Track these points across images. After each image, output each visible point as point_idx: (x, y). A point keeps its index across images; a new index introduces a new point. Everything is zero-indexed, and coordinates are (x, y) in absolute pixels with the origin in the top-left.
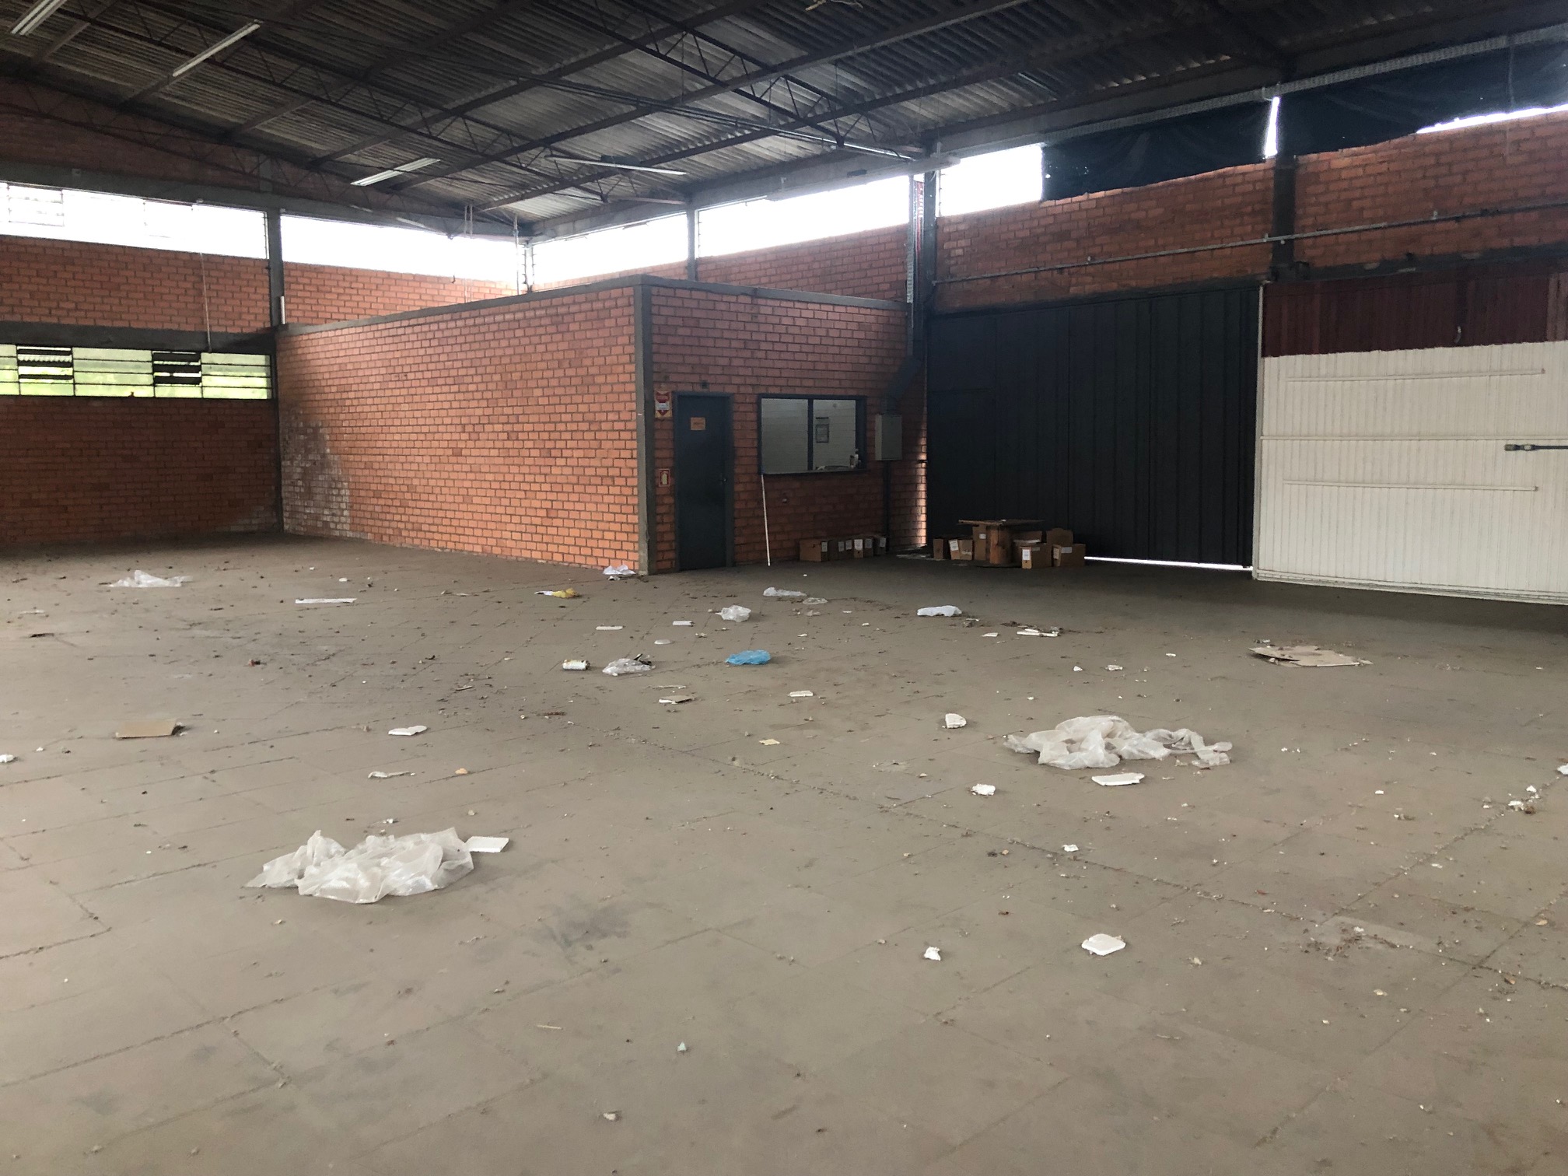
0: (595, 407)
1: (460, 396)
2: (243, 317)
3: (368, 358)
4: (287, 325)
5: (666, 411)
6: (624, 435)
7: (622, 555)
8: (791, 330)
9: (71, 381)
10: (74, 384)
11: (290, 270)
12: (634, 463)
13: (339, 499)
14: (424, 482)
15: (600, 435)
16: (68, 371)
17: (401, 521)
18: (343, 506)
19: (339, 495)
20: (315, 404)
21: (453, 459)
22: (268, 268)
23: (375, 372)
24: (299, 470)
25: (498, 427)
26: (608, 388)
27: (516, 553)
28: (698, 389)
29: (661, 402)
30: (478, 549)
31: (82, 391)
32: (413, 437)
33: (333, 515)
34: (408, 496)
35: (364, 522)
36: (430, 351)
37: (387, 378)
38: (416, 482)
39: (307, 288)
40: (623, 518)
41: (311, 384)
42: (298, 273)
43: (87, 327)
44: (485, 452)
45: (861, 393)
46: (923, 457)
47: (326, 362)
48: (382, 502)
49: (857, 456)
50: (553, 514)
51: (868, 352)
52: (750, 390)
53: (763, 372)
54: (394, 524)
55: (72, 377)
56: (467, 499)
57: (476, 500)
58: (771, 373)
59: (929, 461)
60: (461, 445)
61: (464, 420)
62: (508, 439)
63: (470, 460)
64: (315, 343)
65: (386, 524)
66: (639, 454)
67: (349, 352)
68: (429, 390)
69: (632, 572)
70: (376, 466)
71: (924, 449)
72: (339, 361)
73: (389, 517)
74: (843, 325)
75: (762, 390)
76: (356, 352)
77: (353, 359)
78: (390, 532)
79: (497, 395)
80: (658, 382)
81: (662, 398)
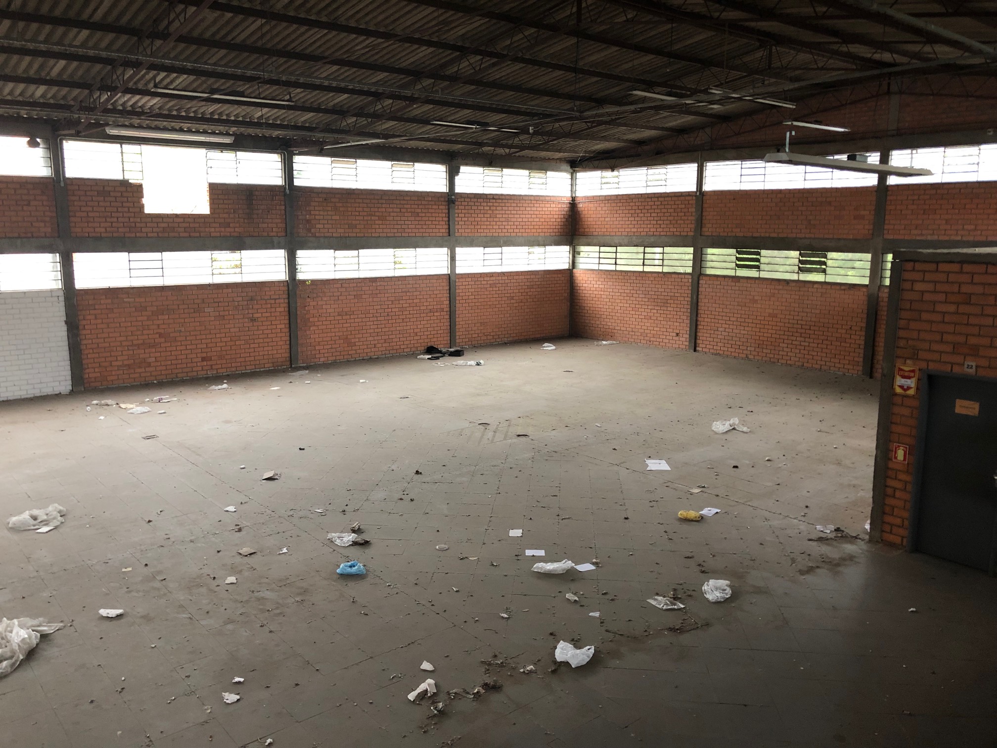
5: (909, 388)
29: (904, 377)
80: (903, 358)
81: (906, 374)
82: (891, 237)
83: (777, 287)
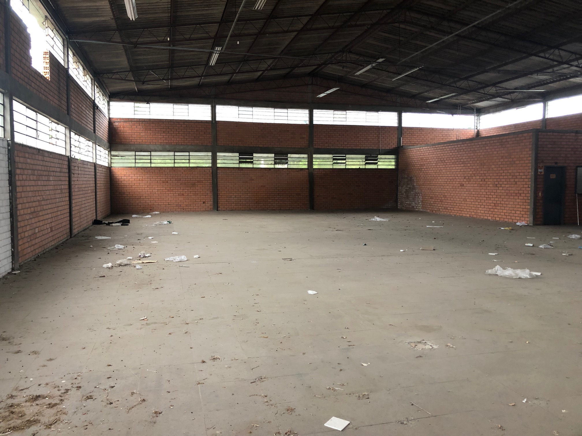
0: (515, 171)
1: (464, 168)
2: (390, 144)
3: (431, 156)
4: (402, 146)
5: (542, 172)
6: (526, 180)
7: (523, 219)
9: (345, 164)
10: (346, 165)
11: (404, 129)
12: (529, 189)
13: (418, 199)
14: (449, 194)
15: (516, 180)
16: (344, 161)
17: (440, 206)
18: (420, 201)
19: (418, 198)
20: (411, 170)
21: (460, 187)
22: (398, 129)
23: (434, 160)
24: (404, 190)
25: (478, 177)
26: (520, 165)
27: (482, 217)
28: (554, 165)
30: (468, 216)
31: (348, 167)
32: (446, 180)
33: (416, 204)
34: (443, 198)
35: (427, 206)
36: (454, 154)
37: (438, 162)
38: (446, 194)
39: (408, 134)
40: (524, 207)
41: (410, 164)
42: (406, 130)
43: (350, 149)
44: (472, 185)
47: (416, 157)
48: (433, 200)
50: (497, 205)
52: (573, 165)
53: (578, 159)
54: (438, 207)
55: (345, 163)
56: (465, 200)
57: (468, 200)
60: (463, 183)
61: (465, 175)
62: (481, 181)
63: (466, 188)
64: (413, 151)
65: (435, 207)
66: (531, 186)
67: (424, 154)
68: (453, 166)
69: (527, 225)
70: (432, 189)
72: (421, 157)
73: (436, 205)
75: (578, 165)
76: (427, 154)
77: (425, 156)
78: (436, 209)
79: (477, 167)
80: (540, 163)
82: (316, 147)
83: (264, 172)
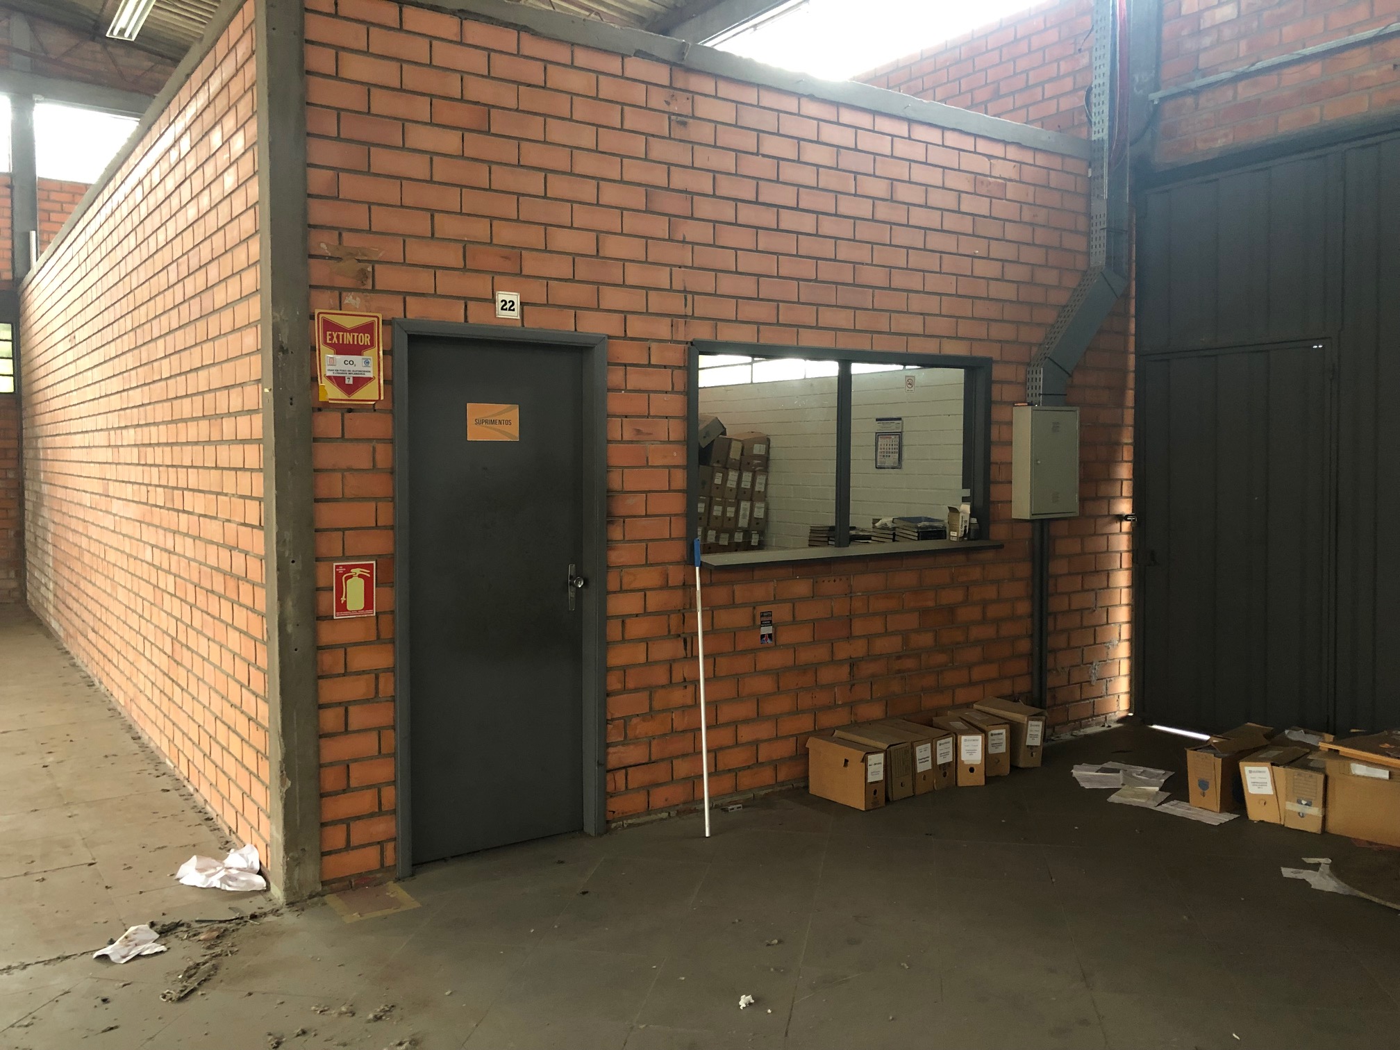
5: (360, 382)
8: (789, 173)
11: (48, 191)
12: (263, 542)
28: (485, 317)
29: (341, 349)
42: (62, 195)
45: (980, 351)
46: (1125, 507)
49: (966, 508)
51: (998, 250)
52: (662, 329)
53: (705, 282)
58: (728, 285)
59: (1140, 516)
66: (267, 514)
71: (1127, 489)
74: (934, 177)
75: (702, 332)
80: (331, 288)
81: (348, 338)
